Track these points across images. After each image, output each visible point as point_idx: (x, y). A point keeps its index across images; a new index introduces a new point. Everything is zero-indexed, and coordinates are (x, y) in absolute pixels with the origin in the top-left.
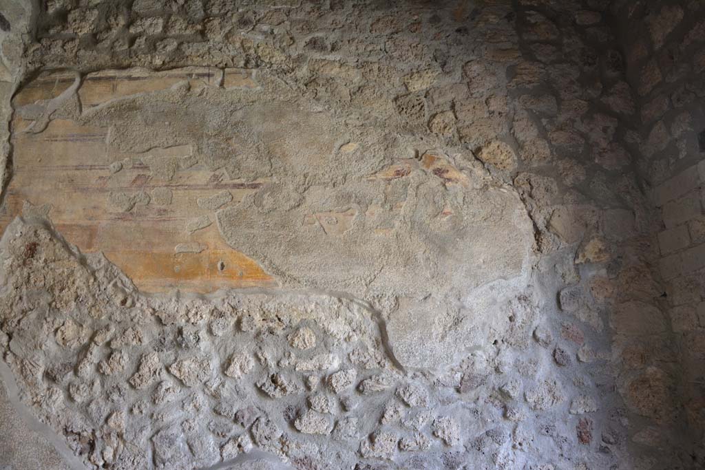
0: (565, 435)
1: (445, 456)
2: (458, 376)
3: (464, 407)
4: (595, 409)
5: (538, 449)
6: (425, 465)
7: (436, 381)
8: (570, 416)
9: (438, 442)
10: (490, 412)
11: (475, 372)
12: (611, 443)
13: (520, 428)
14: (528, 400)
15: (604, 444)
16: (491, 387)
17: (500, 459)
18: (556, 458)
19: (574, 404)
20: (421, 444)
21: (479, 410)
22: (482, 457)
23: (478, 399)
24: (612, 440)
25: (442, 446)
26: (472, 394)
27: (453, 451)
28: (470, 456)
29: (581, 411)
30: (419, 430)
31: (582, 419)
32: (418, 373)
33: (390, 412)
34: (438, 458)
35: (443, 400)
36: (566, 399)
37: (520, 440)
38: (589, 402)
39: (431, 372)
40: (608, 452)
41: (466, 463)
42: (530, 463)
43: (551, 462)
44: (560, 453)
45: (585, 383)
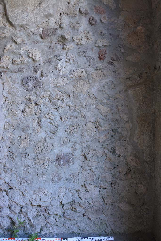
0: (91, 56)
1: (33, 67)
2: (41, 29)
3: (45, 45)
4: (108, 44)
5: (77, 62)
6: (24, 70)
7: (30, 32)
8: (95, 48)
9: (30, 60)
10: (57, 47)
11: (49, 27)
12: (115, 60)
13: (70, 52)
14: (74, 40)
15: (111, 61)
16: (58, 36)
17: (59, 67)
18: (87, 66)
19: (97, 42)
20: (22, 60)
21: (52, 46)
22: (51, 67)
23: (52, 42)
24: (115, 59)
25: (32, 62)
26: (49, 39)
27: (37, 64)
28: (45, 67)
29: (100, 45)
30: (21, 54)
31: (101, 49)
32: (22, 28)
33: (8, 46)
34: (31, 68)
35: (34, 41)
36: (93, 39)
37: (69, 58)
38: (105, 41)
39: (27, 27)
40: (113, 64)
41: (43, 69)
42: (73, 69)
43: (83, 68)
44: (89, 64)
45: (104, 33)
